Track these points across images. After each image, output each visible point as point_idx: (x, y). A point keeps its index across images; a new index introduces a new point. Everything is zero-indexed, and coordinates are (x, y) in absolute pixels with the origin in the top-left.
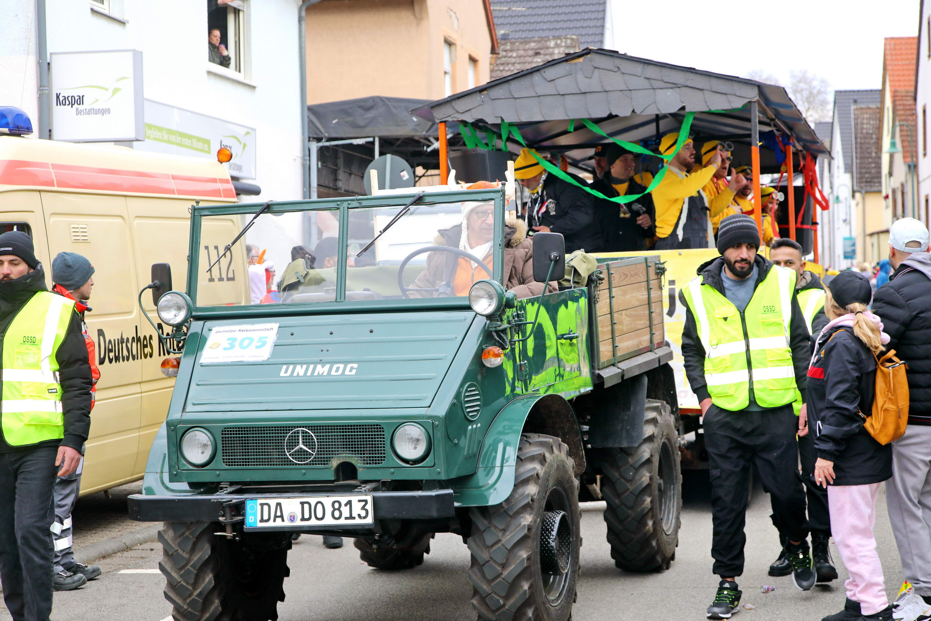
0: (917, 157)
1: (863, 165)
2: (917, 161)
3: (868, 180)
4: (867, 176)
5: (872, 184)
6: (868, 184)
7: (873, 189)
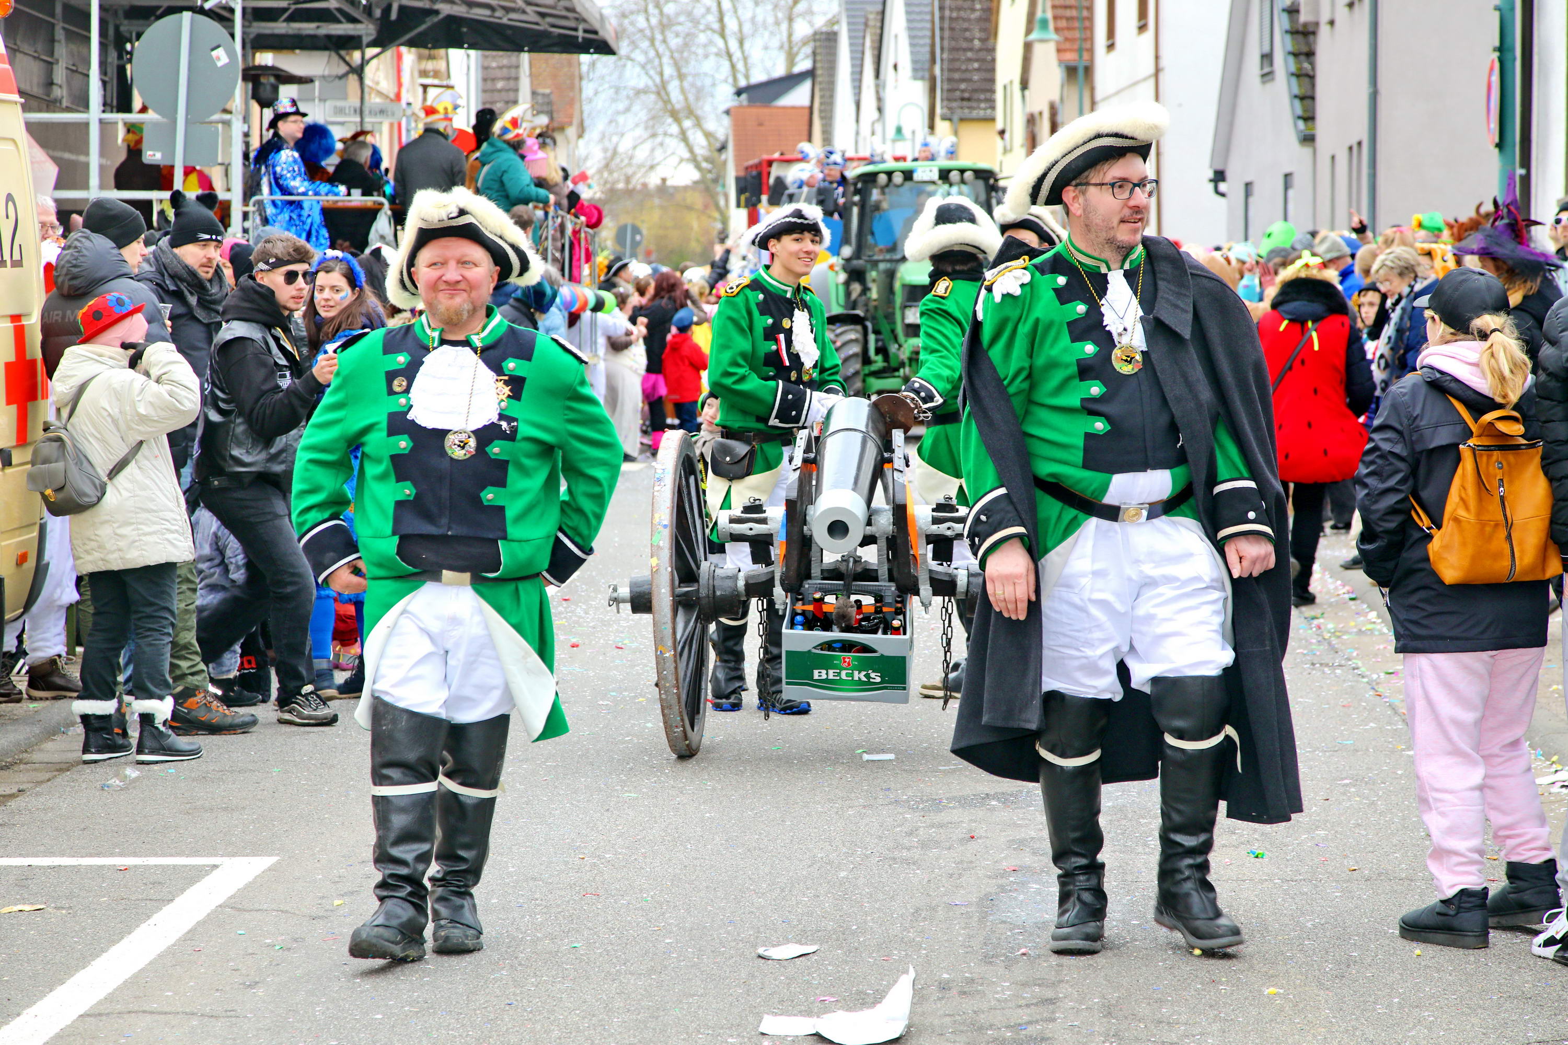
0: (1091, 51)
1: (957, 65)
2: (1092, 60)
3: (966, 95)
4: (963, 86)
5: (974, 104)
6: (965, 103)
7: (975, 114)
